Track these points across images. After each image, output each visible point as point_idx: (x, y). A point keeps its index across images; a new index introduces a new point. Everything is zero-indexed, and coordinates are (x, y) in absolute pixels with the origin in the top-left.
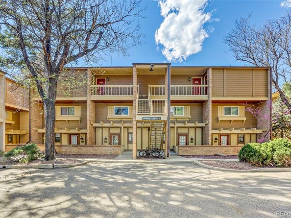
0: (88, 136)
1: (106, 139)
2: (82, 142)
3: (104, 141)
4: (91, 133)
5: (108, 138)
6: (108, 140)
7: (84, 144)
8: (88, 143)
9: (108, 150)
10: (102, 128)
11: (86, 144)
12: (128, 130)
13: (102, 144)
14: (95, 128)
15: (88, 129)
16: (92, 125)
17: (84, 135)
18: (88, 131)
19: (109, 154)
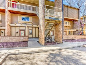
0: (6, 30)
1: (17, 32)
2: (2, 34)
3: (16, 34)
4: (8, 29)
5: (18, 32)
6: (18, 33)
7: (3, 35)
8: (6, 34)
9: (20, 39)
10: (15, 26)
11: (5, 35)
12: (29, 28)
13: (15, 35)
14: (11, 26)
15: (6, 26)
16: (9, 24)
17: (4, 30)
18: (6, 28)
19: (21, 41)
